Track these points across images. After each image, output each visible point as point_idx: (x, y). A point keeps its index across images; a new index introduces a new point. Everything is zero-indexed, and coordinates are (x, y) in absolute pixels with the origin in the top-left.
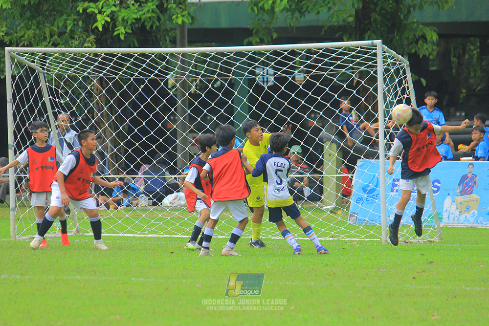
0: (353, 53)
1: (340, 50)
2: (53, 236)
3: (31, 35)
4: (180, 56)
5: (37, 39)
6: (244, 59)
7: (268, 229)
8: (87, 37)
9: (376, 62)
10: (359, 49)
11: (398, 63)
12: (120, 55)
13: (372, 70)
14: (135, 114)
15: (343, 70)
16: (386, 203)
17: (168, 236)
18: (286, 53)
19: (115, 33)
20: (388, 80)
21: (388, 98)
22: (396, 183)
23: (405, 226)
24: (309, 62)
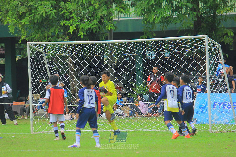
0: (194, 41)
1: (187, 40)
2: (51, 132)
3: (38, 37)
4: (110, 45)
5: (41, 38)
6: (141, 45)
7: (154, 127)
8: (65, 37)
9: (205, 46)
10: (197, 39)
11: (215, 46)
12: (81, 44)
13: (203, 49)
14: (89, 73)
15: (189, 50)
16: (211, 113)
17: (106, 131)
18: (161, 42)
19: (79, 35)
20: (211, 54)
21: (211, 63)
22: (215, 104)
23: (220, 124)
24: (172, 46)
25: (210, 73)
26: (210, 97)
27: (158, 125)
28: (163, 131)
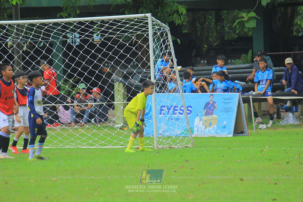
0: (132, 22)
1: (124, 21)
4: (16, 26)
6: (59, 28)
7: (79, 142)
9: (148, 28)
10: (136, 19)
11: (162, 28)
13: (145, 34)
15: (126, 34)
16: (156, 122)
18: (87, 23)
20: (156, 40)
21: (156, 52)
22: (163, 108)
23: (169, 137)
24: (103, 29)
25: (155, 67)
26: (156, 100)
27: (84, 138)
28: (91, 147)
